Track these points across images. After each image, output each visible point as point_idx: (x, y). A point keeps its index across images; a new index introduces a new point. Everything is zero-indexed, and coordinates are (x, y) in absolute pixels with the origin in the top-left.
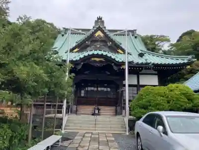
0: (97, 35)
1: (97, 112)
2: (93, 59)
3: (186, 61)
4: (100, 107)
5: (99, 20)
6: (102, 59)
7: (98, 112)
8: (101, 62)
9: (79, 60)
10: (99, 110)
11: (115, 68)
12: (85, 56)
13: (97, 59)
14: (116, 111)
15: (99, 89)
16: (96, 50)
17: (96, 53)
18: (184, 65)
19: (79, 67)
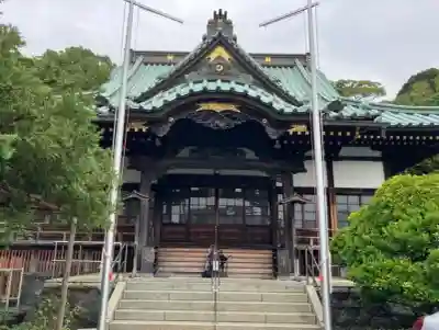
0: (213, 56)
1: (216, 266)
2: (204, 107)
4: (226, 253)
5: (220, 21)
6: (232, 108)
7: (221, 266)
8: (228, 114)
9: (161, 109)
10: (223, 259)
11: (272, 133)
12: (179, 98)
13: (218, 108)
14: (275, 262)
15: (223, 202)
16: (215, 81)
17: (212, 86)
19: (163, 131)
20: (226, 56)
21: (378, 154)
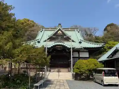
0: (59, 32)
3: (101, 46)
5: (60, 25)
6: (61, 47)
11: (67, 50)
13: (59, 47)
14: (68, 70)
18: (100, 47)
20: (61, 32)
21: (88, 51)
